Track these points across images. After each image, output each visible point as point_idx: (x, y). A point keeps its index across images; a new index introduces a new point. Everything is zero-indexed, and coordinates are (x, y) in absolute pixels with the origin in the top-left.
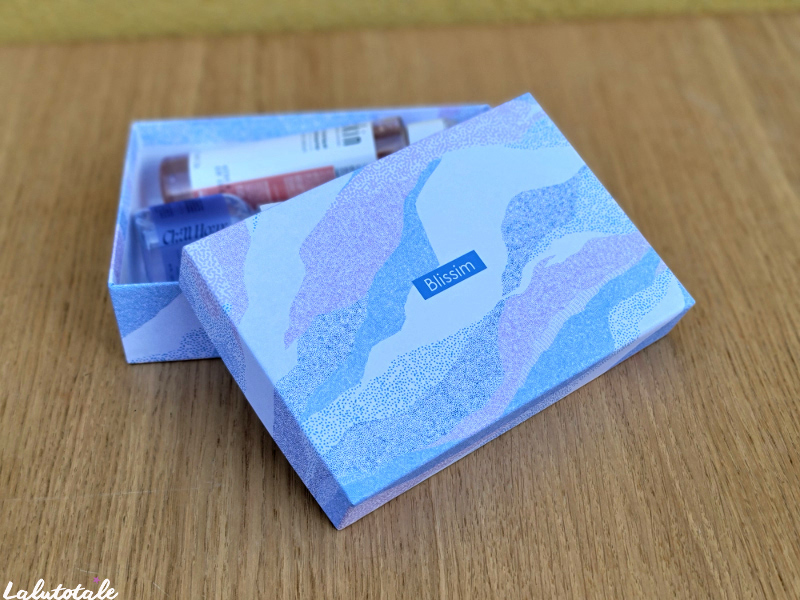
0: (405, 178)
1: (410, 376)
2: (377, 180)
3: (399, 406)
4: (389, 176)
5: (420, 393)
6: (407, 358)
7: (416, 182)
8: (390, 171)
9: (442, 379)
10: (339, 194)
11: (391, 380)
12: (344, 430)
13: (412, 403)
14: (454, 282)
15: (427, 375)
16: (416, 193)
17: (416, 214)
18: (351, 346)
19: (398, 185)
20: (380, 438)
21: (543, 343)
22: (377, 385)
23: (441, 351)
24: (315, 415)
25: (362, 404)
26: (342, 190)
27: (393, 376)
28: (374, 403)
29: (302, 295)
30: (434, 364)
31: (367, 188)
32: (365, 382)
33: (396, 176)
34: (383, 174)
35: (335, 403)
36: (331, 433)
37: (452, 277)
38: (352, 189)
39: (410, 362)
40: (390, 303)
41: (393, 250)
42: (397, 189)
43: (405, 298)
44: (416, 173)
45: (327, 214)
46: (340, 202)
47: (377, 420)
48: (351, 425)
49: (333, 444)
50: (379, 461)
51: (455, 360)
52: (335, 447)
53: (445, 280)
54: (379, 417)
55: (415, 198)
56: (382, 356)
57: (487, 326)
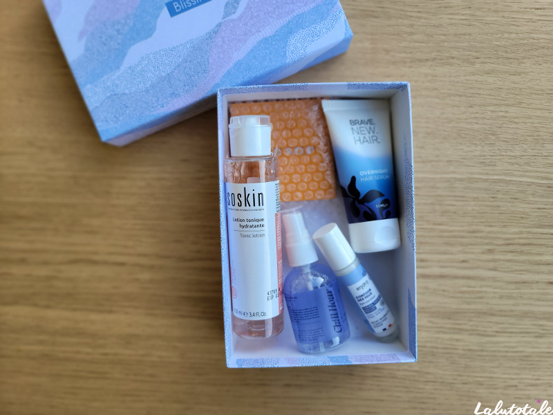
1: (150, 68)
3: (140, 86)
5: (154, 80)
6: (151, 56)
9: (169, 71)
11: (139, 69)
12: (104, 98)
13: (148, 85)
14: (193, 7)
15: (161, 68)
18: (119, 44)
20: (124, 105)
21: (238, 56)
22: (130, 71)
23: (173, 53)
24: (89, 86)
25: (118, 82)
27: (140, 67)
28: (125, 83)
29: (94, 7)
30: (167, 62)
32: (122, 68)
35: (102, 80)
36: (96, 98)
37: (192, 3)
39: (153, 59)
40: (149, 18)
43: (159, 15)
47: (125, 94)
48: (109, 94)
49: (96, 105)
50: (121, 119)
51: (181, 60)
52: (97, 107)
53: (187, 5)
54: (126, 91)
56: (137, 52)
57: (207, 39)
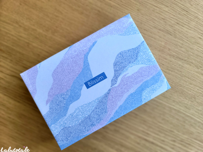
0: (85, 48)
1: (80, 113)
2: (76, 50)
3: (76, 122)
4: (80, 48)
5: (82, 119)
6: (80, 108)
7: (89, 49)
8: (81, 46)
9: (89, 114)
10: (65, 55)
11: (75, 114)
12: (60, 130)
13: (80, 122)
14: (97, 83)
15: (85, 113)
16: (88, 53)
17: (87, 61)
18: (65, 104)
19: (83, 51)
20: (70, 132)
21: (120, 103)
22: (71, 116)
23: (90, 105)
24: (53, 125)
25: (66, 122)
26: (66, 54)
27: (75, 113)
28: (69, 122)
29: (52, 89)
30: (88, 110)
31: (73, 52)
32: (67, 115)
33: (82, 48)
34: (78, 47)
35: (59, 121)
36: (57, 130)
37: (96, 81)
38: (68, 53)
39: (81, 109)
40: (77, 90)
41: (79, 73)
42: (82, 52)
43: (82, 88)
44: (89, 46)
45: (61, 62)
46: (65, 58)
47: (70, 127)
48: (62, 128)
49: (57, 134)
50: (69, 139)
51: (94, 108)
52: (57, 135)
53: (94, 82)
54: (70, 126)
55: (87, 55)
56: (73, 107)
57: (105, 97)
